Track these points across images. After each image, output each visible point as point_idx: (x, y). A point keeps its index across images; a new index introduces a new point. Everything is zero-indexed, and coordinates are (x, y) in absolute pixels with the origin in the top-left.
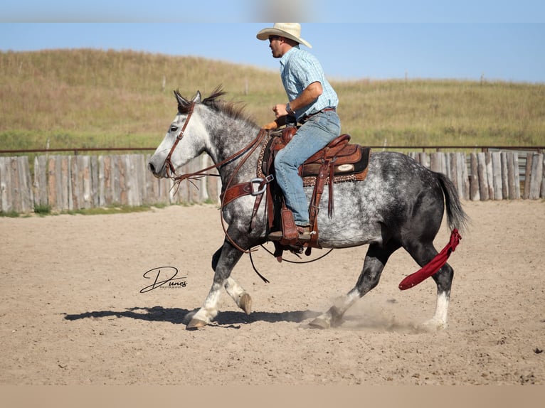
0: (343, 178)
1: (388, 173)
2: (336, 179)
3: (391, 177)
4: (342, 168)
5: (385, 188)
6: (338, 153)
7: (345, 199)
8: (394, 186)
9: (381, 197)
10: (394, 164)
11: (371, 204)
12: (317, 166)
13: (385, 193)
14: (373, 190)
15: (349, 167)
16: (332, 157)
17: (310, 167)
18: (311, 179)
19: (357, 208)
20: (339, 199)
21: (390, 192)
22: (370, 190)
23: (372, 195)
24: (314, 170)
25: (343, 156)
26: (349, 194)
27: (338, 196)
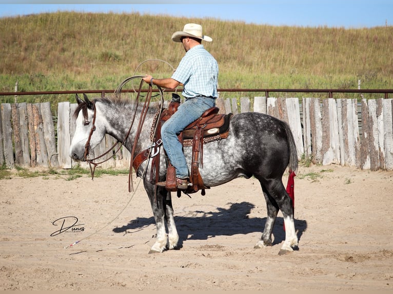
0: (211, 138)
1: (239, 132)
2: (205, 140)
3: (241, 134)
4: (210, 132)
5: (239, 144)
6: (208, 121)
7: (212, 156)
8: (244, 141)
9: (236, 152)
10: (242, 124)
11: (231, 158)
12: (193, 131)
13: (239, 148)
14: (230, 147)
15: (216, 130)
16: (203, 124)
17: (188, 132)
18: (188, 141)
19: (221, 162)
20: (208, 156)
21: (242, 147)
22: (229, 148)
23: (230, 152)
24: (190, 135)
25: (211, 123)
26: (214, 152)
27: (208, 154)
